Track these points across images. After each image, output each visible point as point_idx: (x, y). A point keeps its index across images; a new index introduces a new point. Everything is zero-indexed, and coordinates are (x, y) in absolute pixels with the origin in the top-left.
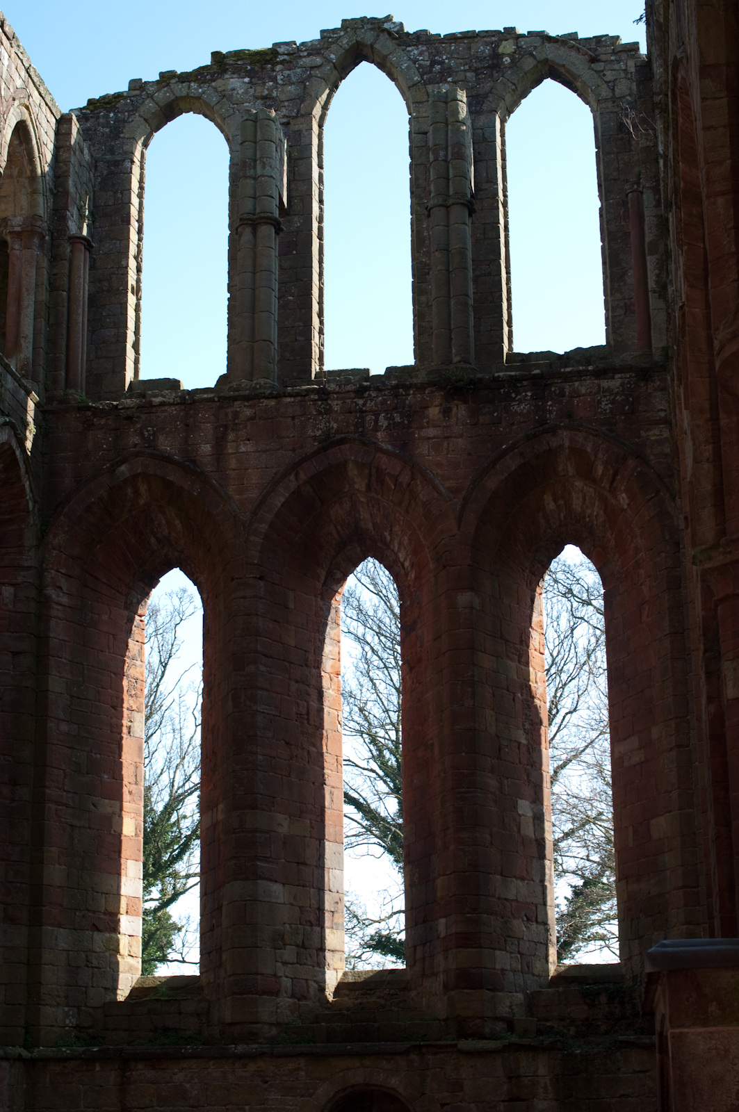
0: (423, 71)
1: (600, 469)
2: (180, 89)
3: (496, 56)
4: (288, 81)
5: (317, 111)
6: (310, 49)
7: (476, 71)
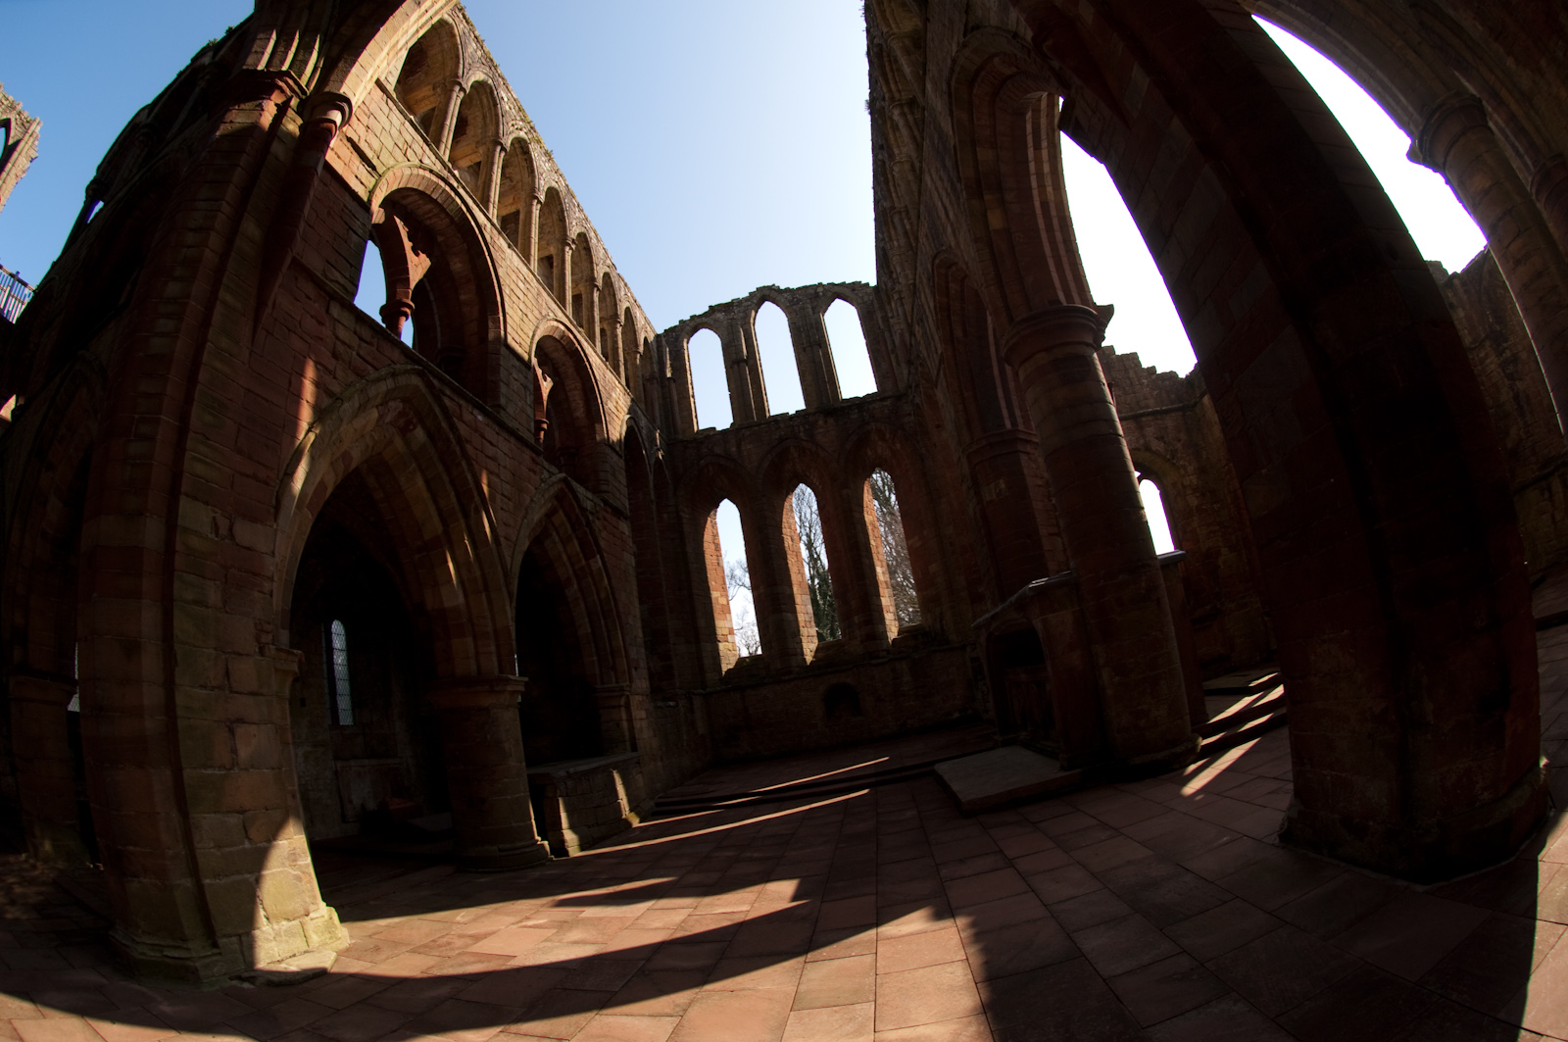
0: (790, 301)
1: (888, 436)
2: (699, 321)
3: (817, 293)
4: (739, 312)
5: (752, 321)
6: (746, 299)
7: (810, 299)
